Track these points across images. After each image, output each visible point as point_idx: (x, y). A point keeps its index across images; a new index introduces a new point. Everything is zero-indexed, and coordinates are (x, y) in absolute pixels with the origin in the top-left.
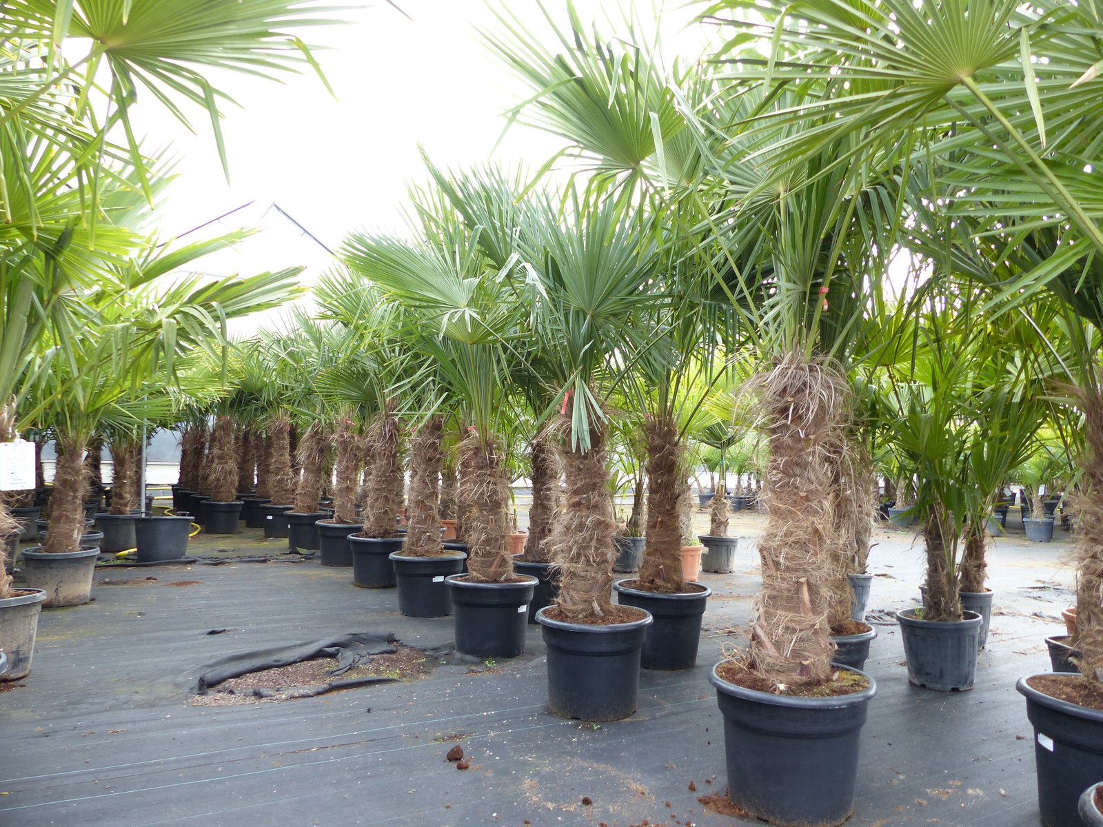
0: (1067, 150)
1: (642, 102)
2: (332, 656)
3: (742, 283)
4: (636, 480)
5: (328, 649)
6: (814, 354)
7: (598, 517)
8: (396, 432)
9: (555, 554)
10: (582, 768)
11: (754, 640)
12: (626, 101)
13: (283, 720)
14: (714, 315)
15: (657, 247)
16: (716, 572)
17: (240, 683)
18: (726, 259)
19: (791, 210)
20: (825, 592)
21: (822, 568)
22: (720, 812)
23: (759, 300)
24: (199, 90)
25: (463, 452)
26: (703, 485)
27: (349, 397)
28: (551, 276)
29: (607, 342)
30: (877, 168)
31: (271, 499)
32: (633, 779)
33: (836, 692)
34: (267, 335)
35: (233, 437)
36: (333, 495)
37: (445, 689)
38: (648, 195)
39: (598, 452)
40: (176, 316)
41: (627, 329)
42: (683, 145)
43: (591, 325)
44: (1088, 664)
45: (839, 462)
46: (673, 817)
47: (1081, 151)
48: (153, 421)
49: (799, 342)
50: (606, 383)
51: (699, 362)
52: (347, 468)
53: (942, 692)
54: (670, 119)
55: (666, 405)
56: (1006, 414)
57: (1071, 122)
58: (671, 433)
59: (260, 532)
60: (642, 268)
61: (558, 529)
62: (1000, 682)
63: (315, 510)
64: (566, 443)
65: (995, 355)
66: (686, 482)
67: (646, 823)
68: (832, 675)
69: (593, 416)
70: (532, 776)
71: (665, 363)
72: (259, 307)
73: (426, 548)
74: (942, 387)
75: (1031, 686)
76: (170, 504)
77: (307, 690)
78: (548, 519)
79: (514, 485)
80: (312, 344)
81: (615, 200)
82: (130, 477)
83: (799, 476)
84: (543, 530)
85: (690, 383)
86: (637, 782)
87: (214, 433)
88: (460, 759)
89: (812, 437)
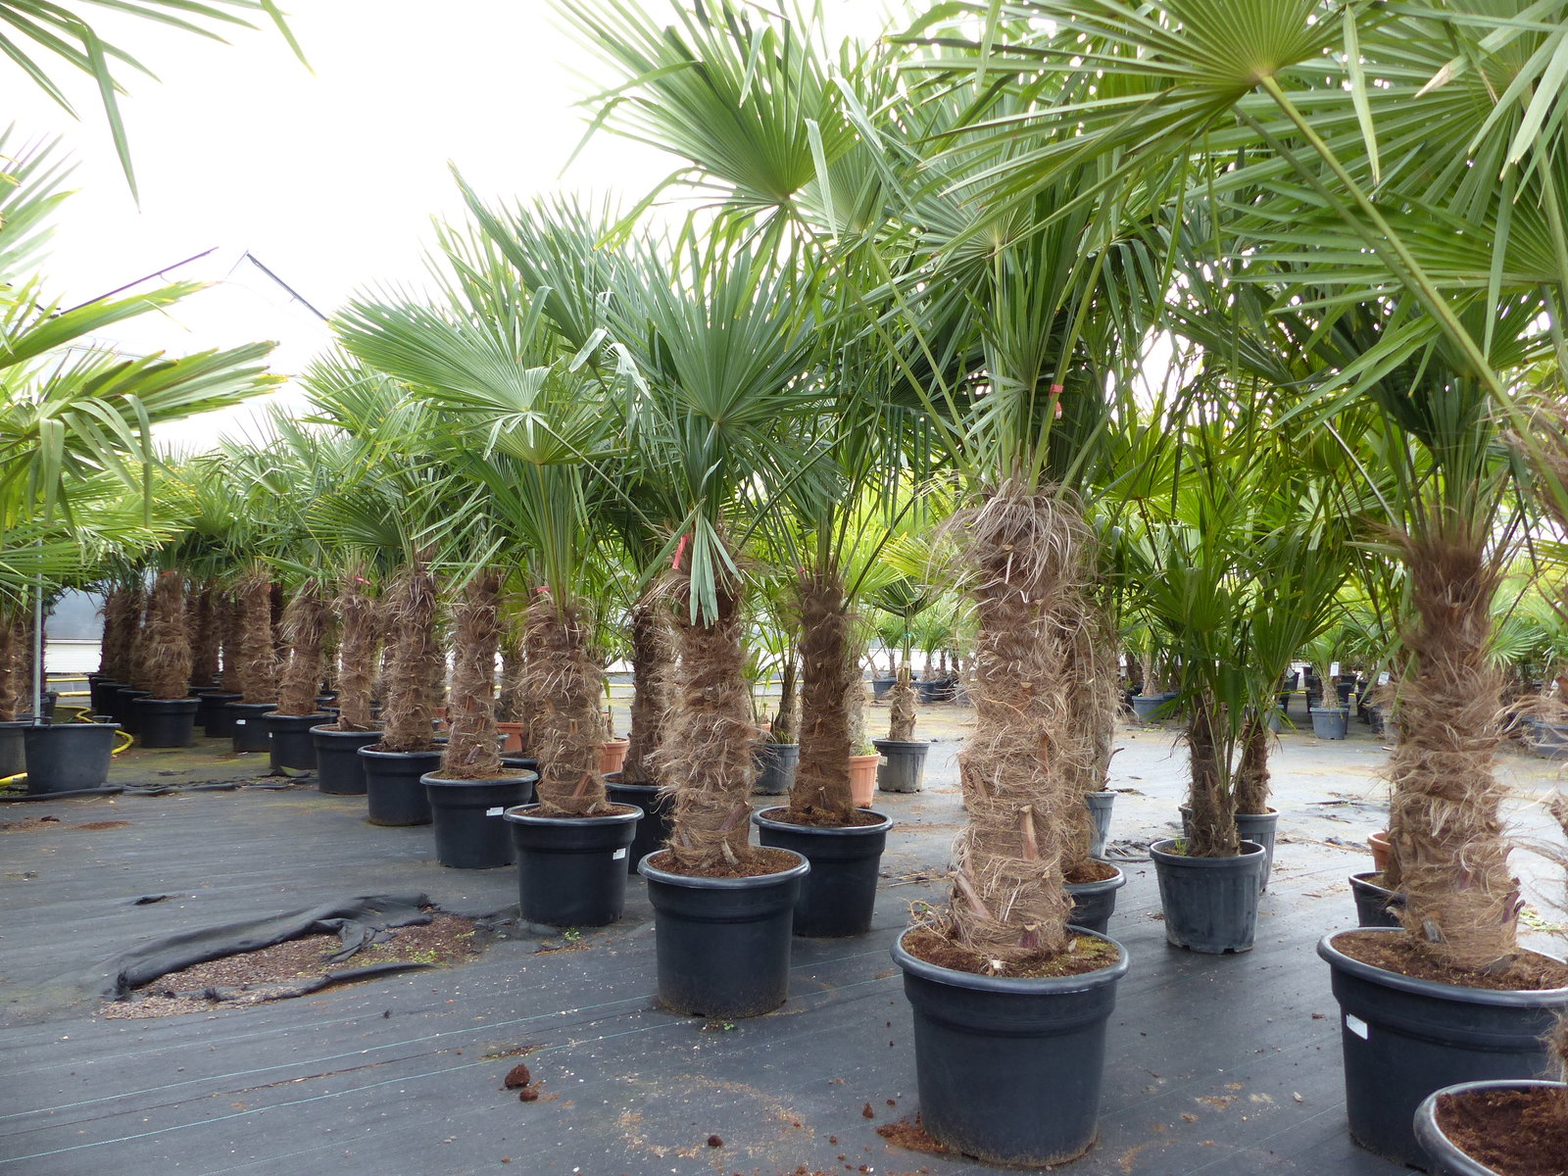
0: (1401, 189)
1: (795, 106)
2: (333, 931)
3: (938, 378)
4: (784, 662)
5: (324, 922)
6: (1041, 481)
7: (729, 719)
8: (431, 595)
9: (667, 774)
10: (708, 1091)
11: (956, 897)
12: (771, 104)
13: (251, 1035)
14: (898, 425)
15: (815, 324)
16: (898, 791)
17: (185, 980)
18: (916, 342)
19: (1011, 270)
20: (1057, 825)
21: (1054, 792)
22: (909, 1148)
23: (963, 403)
24: (78, 45)
25: (530, 625)
26: (878, 667)
27: (361, 539)
28: (658, 363)
29: (743, 463)
30: (1132, 213)
31: (244, 694)
32: (782, 1104)
33: (1072, 969)
34: (234, 449)
35: (185, 601)
36: (337, 686)
37: (504, 977)
38: (802, 245)
39: (729, 625)
40: (63, 415)
41: (771, 444)
42: (855, 172)
43: (719, 439)
44: (1414, 915)
45: (1073, 638)
46: (841, 1159)
47: (1420, 192)
48: (55, 578)
49: (1021, 465)
50: (741, 523)
51: (875, 494)
52: (358, 648)
53: (1212, 955)
54: (835, 132)
55: (828, 555)
56: (1298, 568)
57: (1406, 150)
58: (835, 595)
59: (227, 744)
60: (793, 354)
61: (671, 737)
62: (1288, 938)
63: (310, 711)
64: (684, 611)
65: (1284, 487)
66: (856, 665)
67: (802, 1171)
68: (1068, 945)
69: (722, 572)
70: (633, 1107)
71: (826, 494)
72: (205, 405)
73: (476, 766)
74: (1214, 529)
75: (1338, 949)
76: (86, 704)
77: (292, 986)
78: (658, 721)
79: (610, 669)
80: (302, 462)
81: (753, 253)
82: (17, 664)
83: (1021, 659)
84: (650, 737)
85: (863, 522)
86: (787, 1109)
87: (154, 597)
88: (524, 1085)
89: (1039, 602)
